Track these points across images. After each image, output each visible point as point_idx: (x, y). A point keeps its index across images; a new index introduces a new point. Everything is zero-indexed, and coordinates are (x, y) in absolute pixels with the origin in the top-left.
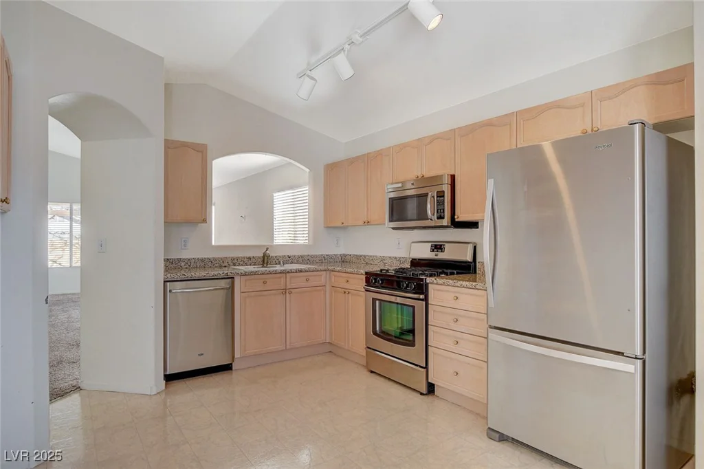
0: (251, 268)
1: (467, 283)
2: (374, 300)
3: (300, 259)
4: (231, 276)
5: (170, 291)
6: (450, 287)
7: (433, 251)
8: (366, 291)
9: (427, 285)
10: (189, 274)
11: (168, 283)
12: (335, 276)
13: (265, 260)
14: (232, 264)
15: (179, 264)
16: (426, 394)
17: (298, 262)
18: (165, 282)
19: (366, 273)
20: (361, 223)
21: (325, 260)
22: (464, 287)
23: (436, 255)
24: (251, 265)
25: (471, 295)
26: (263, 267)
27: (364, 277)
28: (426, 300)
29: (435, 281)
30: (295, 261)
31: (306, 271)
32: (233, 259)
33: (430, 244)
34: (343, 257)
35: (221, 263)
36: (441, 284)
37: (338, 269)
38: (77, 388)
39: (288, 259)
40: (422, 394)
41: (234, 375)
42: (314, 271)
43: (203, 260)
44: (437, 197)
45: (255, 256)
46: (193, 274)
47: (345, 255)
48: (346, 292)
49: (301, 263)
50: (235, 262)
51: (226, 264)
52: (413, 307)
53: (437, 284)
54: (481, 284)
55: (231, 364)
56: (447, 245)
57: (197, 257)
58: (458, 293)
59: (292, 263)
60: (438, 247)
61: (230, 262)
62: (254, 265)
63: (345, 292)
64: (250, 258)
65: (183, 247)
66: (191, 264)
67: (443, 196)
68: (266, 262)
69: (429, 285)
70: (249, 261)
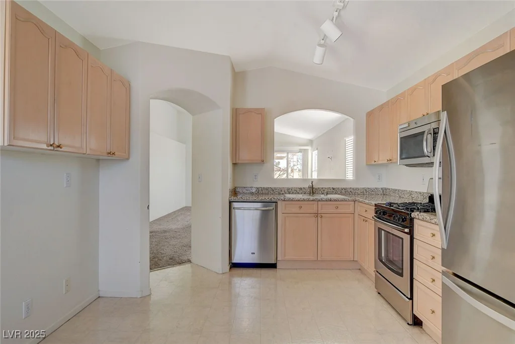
0: (300, 196)
2: (380, 229)
3: (343, 191)
4: (274, 201)
5: (234, 208)
6: (429, 224)
10: (246, 198)
11: (233, 203)
12: (360, 206)
13: (313, 190)
15: (251, 191)
16: (411, 325)
17: (341, 194)
18: (230, 202)
24: (301, 194)
26: (310, 195)
27: (374, 208)
30: (339, 192)
31: (335, 200)
32: (288, 189)
34: (385, 191)
35: (279, 191)
36: (422, 220)
37: (361, 200)
38: (189, 261)
39: (332, 190)
40: (408, 324)
41: (279, 272)
42: (343, 201)
43: (267, 189)
44: (434, 134)
46: (248, 198)
47: (386, 189)
48: (365, 220)
51: (283, 192)
52: (403, 239)
53: (419, 219)
55: (276, 264)
57: (263, 187)
58: (434, 229)
59: (336, 193)
61: (286, 191)
62: (303, 194)
64: (301, 189)
65: (254, 179)
66: (259, 191)
68: (311, 191)
70: (300, 190)
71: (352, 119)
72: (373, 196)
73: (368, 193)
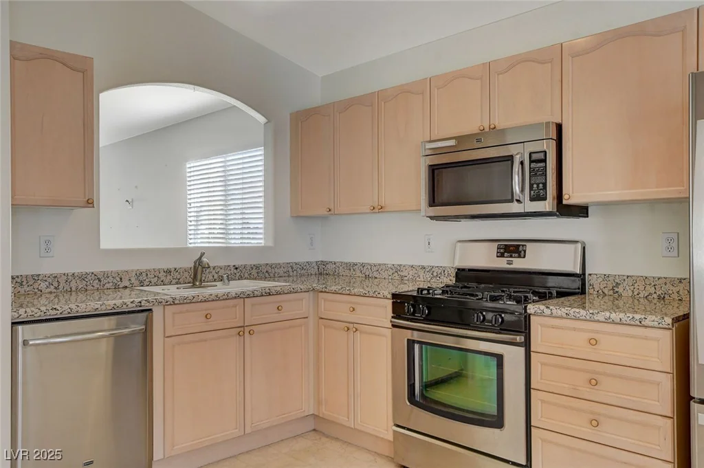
1: (622, 315)
2: (411, 343)
3: (254, 272)
4: (146, 306)
5: (25, 343)
6: (583, 322)
7: (502, 255)
8: (394, 326)
9: (527, 318)
10: (67, 307)
11: (20, 328)
12: (325, 300)
13: (198, 272)
14: (137, 283)
15: (36, 286)
17: (250, 277)
18: (13, 324)
19: (394, 296)
20: (367, 209)
21: (294, 271)
22: (613, 322)
23: (510, 263)
24: (170, 283)
25: (627, 336)
26: (194, 286)
27: (389, 303)
28: (527, 345)
29: (547, 312)
30: (246, 275)
31: (278, 293)
32: (139, 274)
33: (496, 244)
34: (321, 267)
35: (118, 282)
36: (561, 317)
39: (233, 270)
42: (290, 292)
43: (83, 277)
44: (531, 161)
45: (177, 266)
46: (73, 306)
47: (324, 263)
48: (351, 328)
49: (255, 279)
50: (143, 278)
51: (127, 283)
52: (499, 358)
53: (551, 316)
54: (654, 317)
56: (529, 246)
57: (70, 271)
58: (597, 332)
59: (241, 278)
60: (512, 249)
61: (133, 280)
62: (177, 283)
63: (348, 329)
64: (168, 272)
65: (43, 254)
66: (61, 284)
67: (544, 161)
68: (199, 277)
69: (532, 317)
70: (169, 276)
71: (261, 119)
72: (303, 279)
73: (295, 272)
